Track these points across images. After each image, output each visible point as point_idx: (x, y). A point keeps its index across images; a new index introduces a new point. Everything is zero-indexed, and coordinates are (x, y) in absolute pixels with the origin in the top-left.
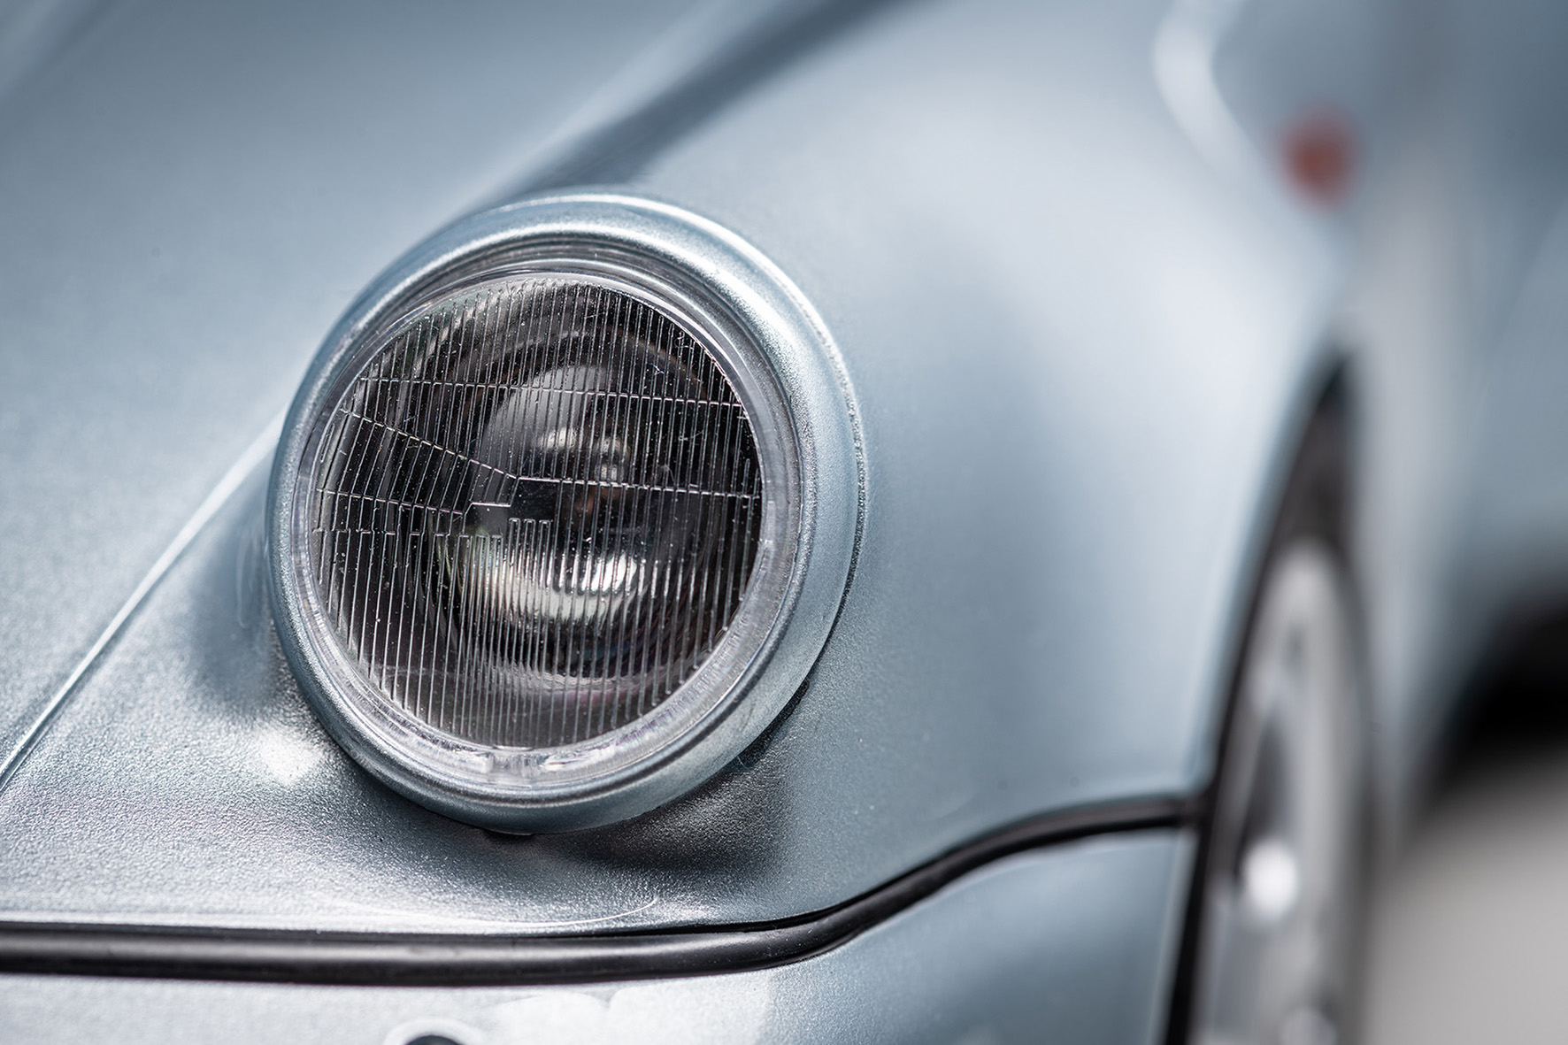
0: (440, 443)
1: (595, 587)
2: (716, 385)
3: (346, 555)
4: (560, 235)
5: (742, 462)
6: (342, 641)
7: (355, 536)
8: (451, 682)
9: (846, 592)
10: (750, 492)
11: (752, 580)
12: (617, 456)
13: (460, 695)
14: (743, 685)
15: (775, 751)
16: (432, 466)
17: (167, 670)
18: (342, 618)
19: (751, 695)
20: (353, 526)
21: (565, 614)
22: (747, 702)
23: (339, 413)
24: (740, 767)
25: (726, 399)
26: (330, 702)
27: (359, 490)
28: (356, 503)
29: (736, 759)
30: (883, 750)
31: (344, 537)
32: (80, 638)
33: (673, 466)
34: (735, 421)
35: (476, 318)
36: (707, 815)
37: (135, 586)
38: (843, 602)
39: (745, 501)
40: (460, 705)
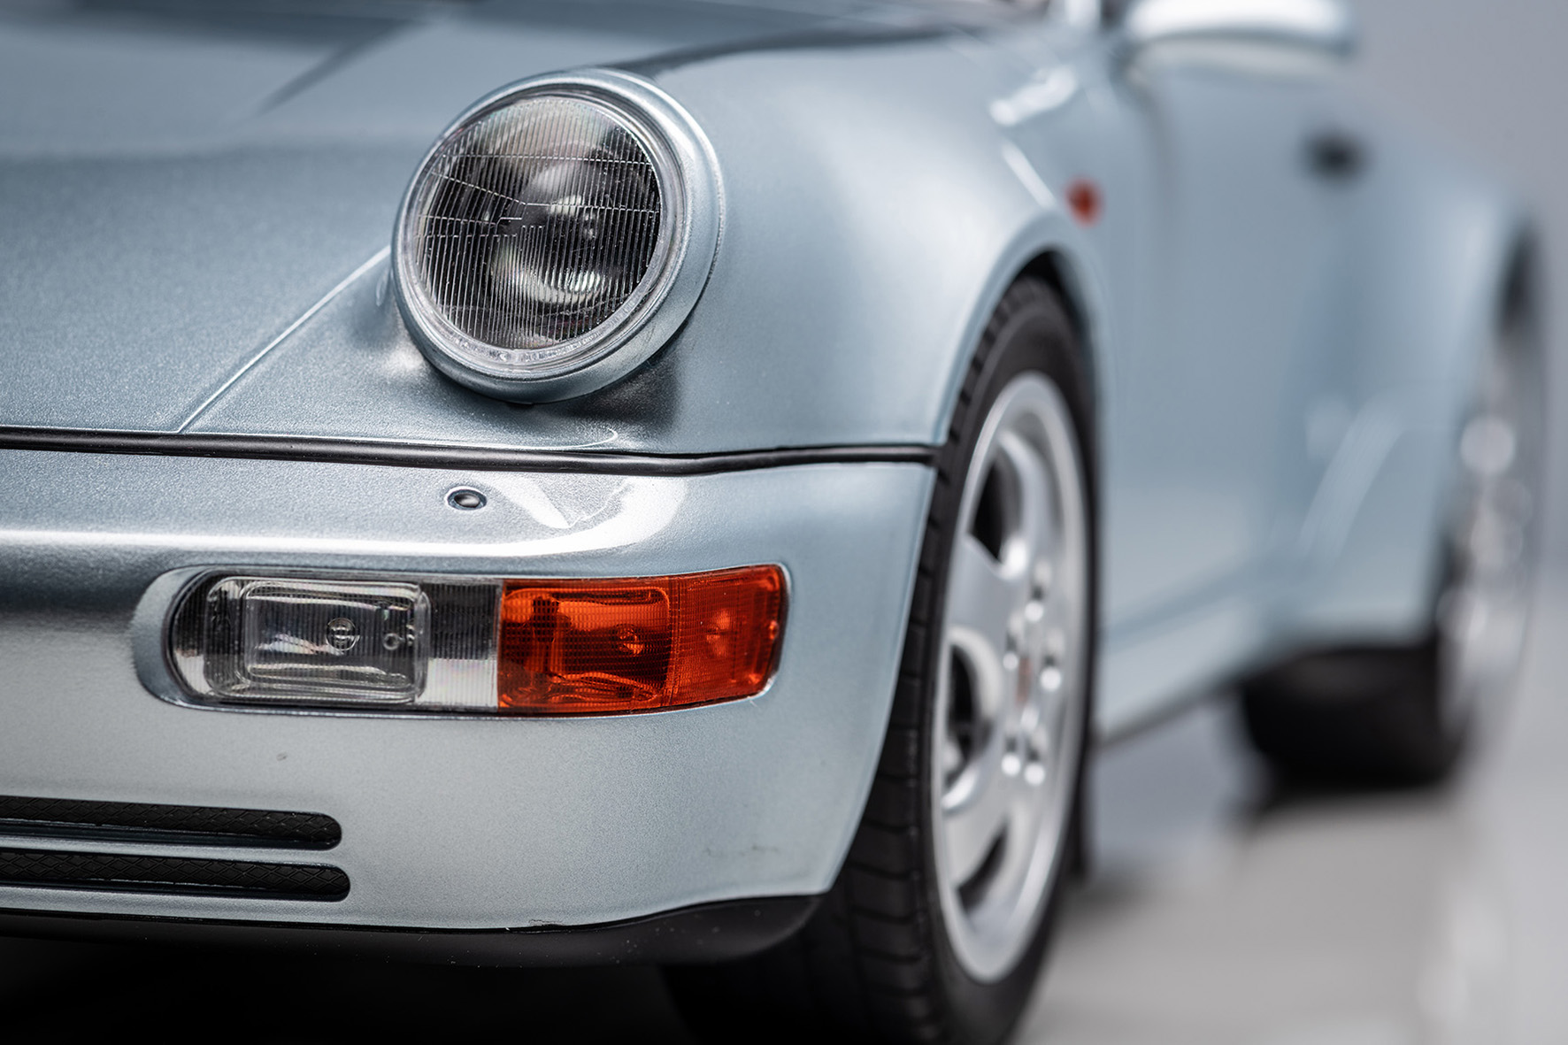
0: (485, 187)
1: (577, 289)
2: (637, 153)
3: (432, 249)
4: (558, 85)
5: (650, 193)
6: (428, 296)
7: (437, 239)
8: (487, 314)
9: (710, 273)
10: (654, 210)
11: (653, 260)
12: (593, 223)
13: (492, 320)
14: (649, 315)
15: (668, 358)
16: (480, 200)
17: (337, 330)
18: (429, 283)
19: (654, 320)
20: (436, 233)
21: (554, 300)
22: (651, 324)
23: (431, 175)
24: (648, 366)
25: (642, 161)
26: (422, 330)
27: (440, 214)
28: (438, 221)
29: (645, 362)
30: (735, 372)
31: (431, 240)
32: (291, 316)
33: (612, 196)
34: (647, 172)
35: (507, 122)
36: (629, 392)
37: (324, 295)
38: (708, 278)
39: (651, 214)
40: (491, 325)
